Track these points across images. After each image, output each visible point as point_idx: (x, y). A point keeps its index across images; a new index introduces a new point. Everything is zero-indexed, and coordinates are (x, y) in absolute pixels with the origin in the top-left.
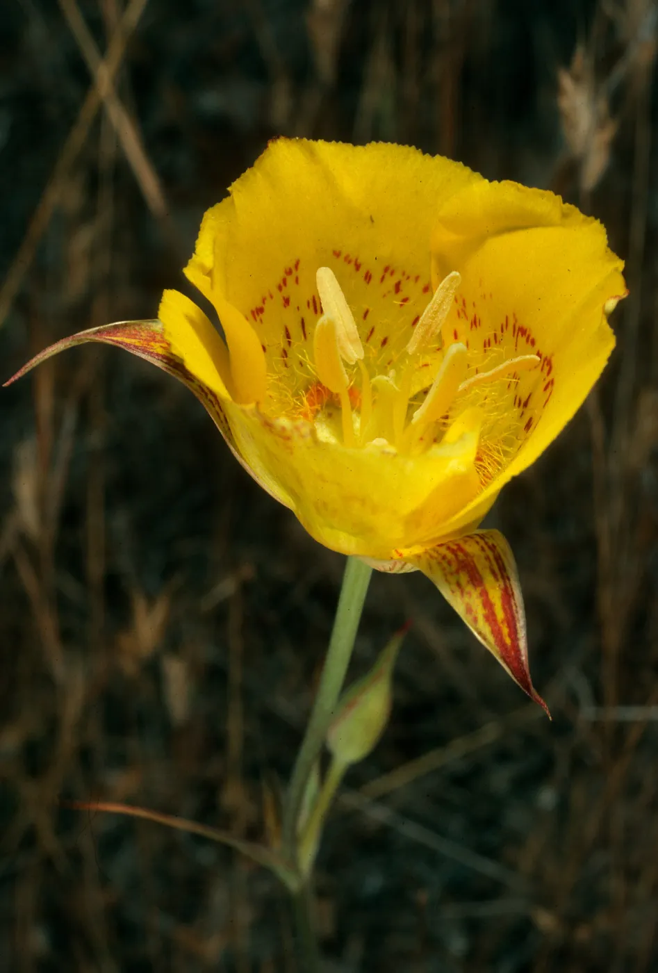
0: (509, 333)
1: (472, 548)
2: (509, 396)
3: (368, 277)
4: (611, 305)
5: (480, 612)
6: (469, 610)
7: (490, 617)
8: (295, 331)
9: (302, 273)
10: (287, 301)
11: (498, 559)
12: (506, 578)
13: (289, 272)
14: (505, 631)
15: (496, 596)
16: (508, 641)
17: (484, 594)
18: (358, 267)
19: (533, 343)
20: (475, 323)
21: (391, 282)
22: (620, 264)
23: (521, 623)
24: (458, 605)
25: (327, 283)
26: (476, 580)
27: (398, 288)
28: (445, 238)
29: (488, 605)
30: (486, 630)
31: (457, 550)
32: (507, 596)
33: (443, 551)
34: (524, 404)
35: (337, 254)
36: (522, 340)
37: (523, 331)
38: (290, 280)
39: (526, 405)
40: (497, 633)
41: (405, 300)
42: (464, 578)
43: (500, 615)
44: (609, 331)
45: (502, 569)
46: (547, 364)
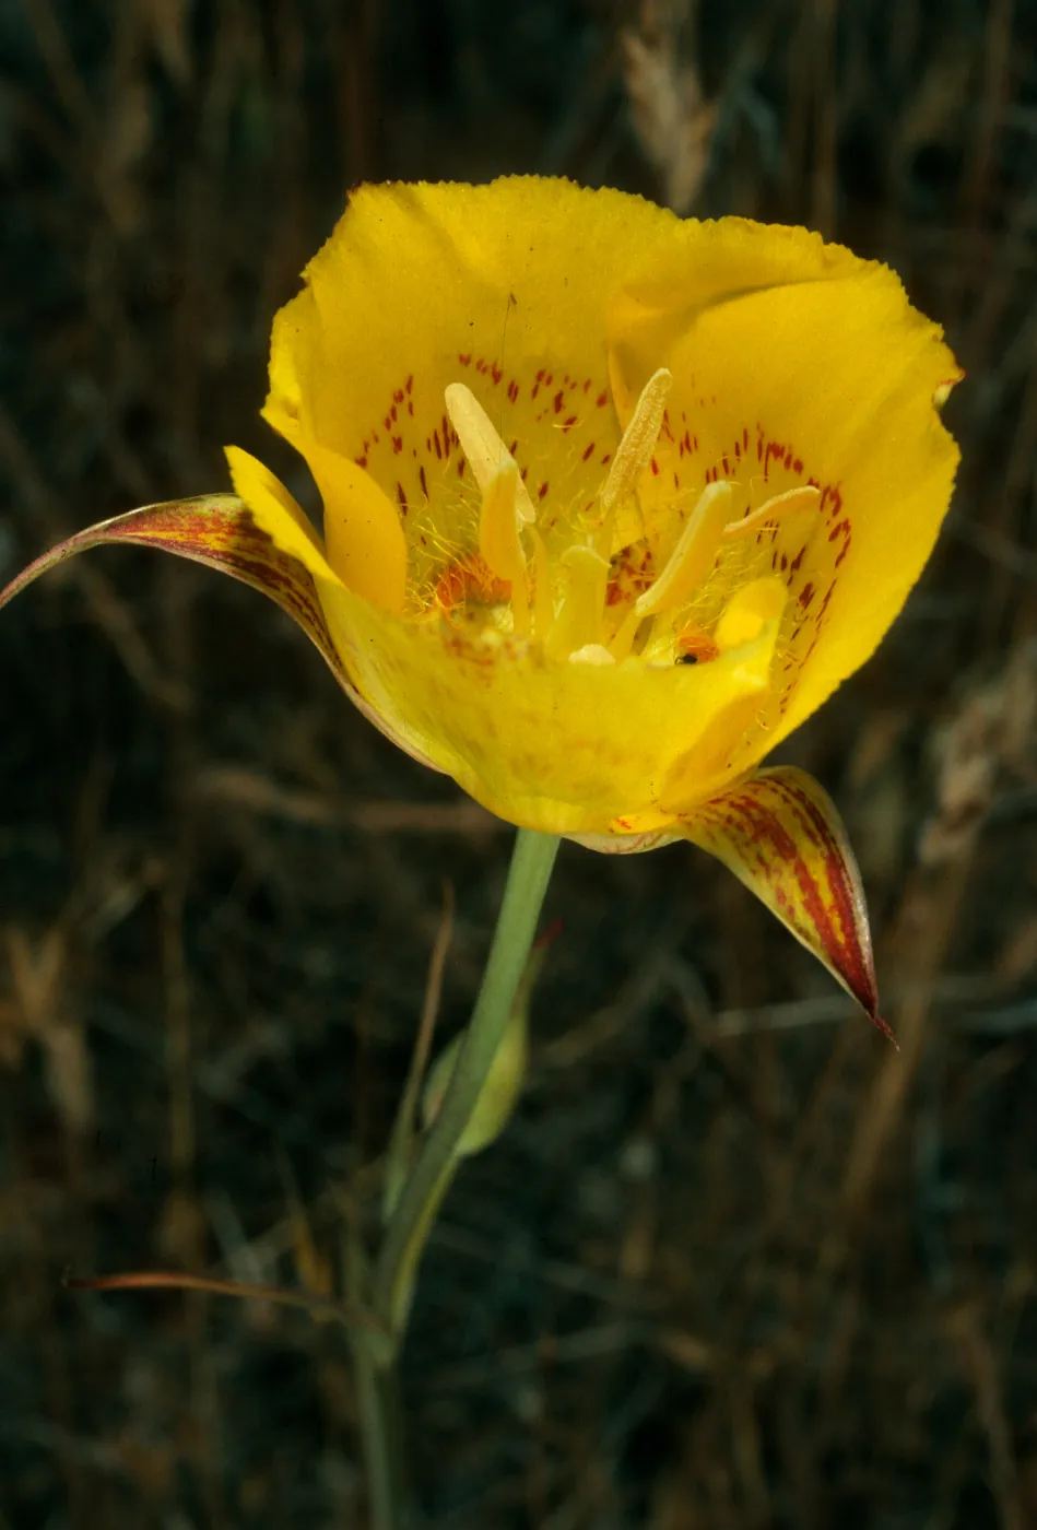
0: (750, 456)
1: (769, 800)
2: (764, 554)
3: (513, 391)
4: (943, 393)
5: (797, 898)
6: (781, 897)
7: (813, 905)
8: (412, 490)
9: (418, 397)
10: (398, 444)
11: (812, 812)
12: (829, 841)
13: (399, 398)
14: (836, 921)
15: (819, 872)
16: (841, 938)
17: (801, 869)
18: (497, 377)
19: (799, 467)
20: (687, 445)
21: (547, 394)
22: (935, 330)
23: (859, 908)
24: (765, 892)
25: (464, 407)
26: (786, 849)
27: (558, 403)
28: (631, 316)
29: (807, 885)
30: (808, 923)
31: (746, 806)
32: (835, 866)
33: (724, 809)
34: (791, 565)
35: (465, 360)
36: (776, 465)
37: (776, 450)
38: (402, 410)
39: (797, 564)
40: (824, 926)
41: (571, 421)
42: (767, 850)
43: (827, 898)
44: (947, 437)
45: (822, 826)
46: (832, 497)
